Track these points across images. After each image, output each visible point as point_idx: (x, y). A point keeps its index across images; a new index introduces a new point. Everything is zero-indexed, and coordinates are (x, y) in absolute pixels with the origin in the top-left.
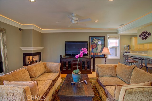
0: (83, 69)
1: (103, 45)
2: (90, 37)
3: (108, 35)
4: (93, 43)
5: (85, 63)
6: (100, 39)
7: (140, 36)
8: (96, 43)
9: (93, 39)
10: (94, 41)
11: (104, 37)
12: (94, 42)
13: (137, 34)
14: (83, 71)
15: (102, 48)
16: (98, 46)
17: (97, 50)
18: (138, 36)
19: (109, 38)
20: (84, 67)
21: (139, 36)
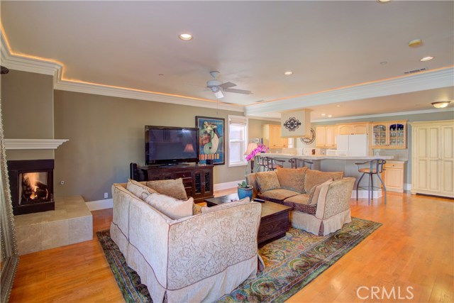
0: (197, 192)
2: (196, 118)
4: (203, 131)
5: (201, 178)
7: (286, 125)
8: (208, 132)
9: (203, 123)
11: (224, 119)
12: (206, 129)
13: (280, 119)
14: (198, 196)
15: (219, 144)
16: (212, 138)
17: (210, 148)
18: (282, 124)
19: (231, 122)
20: (198, 186)
21: (284, 125)
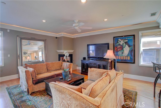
1: (132, 47)
3: (140, 32)
4: (117, 44)
6: (126, 39)
8: (121, 44)
9: (118, 40)
10: (119, 41)
11: (134, 35)
12: (120, 43)
15: (129, 51)
16: (124, 47)
17: (122, 53)
